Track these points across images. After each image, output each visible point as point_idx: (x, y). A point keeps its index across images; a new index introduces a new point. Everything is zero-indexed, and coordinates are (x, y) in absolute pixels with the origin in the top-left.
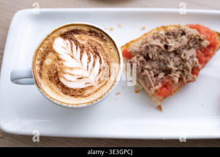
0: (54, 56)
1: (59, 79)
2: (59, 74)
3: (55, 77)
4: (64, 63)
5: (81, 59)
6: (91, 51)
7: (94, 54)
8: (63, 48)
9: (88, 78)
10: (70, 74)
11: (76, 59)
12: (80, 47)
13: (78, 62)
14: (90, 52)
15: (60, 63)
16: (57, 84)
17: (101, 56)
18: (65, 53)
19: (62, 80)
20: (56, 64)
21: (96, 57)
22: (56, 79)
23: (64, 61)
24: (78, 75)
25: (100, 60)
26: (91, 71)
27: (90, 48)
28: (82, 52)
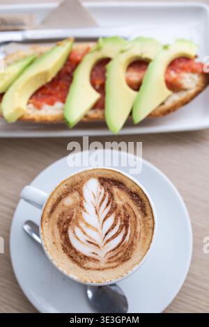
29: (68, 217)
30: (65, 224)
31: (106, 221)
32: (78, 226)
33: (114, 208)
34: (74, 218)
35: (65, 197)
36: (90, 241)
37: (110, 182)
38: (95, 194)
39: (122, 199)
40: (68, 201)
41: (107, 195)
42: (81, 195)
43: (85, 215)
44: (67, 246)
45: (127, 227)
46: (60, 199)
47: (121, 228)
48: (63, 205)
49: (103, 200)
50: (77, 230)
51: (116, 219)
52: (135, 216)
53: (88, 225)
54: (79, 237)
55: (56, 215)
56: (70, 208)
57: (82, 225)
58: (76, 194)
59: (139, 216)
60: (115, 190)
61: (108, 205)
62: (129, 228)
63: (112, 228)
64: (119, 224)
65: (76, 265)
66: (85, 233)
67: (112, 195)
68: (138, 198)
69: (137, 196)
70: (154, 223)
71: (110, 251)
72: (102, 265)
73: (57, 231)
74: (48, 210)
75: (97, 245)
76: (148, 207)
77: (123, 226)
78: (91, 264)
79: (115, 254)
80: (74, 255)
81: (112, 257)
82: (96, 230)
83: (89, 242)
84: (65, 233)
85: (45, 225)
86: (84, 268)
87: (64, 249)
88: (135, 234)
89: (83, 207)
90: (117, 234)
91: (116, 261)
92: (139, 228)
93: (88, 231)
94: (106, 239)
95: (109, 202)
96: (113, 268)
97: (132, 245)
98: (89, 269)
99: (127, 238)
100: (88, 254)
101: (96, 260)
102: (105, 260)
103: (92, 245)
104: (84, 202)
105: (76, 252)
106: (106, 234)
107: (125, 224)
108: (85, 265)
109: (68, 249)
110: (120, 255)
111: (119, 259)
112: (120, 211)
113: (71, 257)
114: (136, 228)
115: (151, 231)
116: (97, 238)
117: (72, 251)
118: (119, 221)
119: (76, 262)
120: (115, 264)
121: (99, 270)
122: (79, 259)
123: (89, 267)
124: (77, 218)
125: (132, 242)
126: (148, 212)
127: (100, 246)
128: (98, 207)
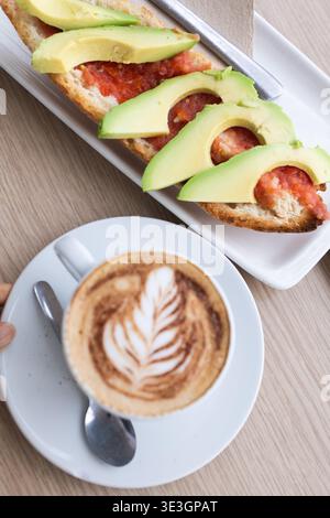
29: (113, 306)
30: (106, 313)
31: (164, 333)
33: (180, 321)
34: (121, 310)
35: (120, 276)
36: (130, 350)
37: (189, 283)
38: (163, 290)
39: (196, 312)
40: (122, 284)
41: (179, 299)
42: (143, 282)
43: (137, 314)
45: (187, 353)
46: (111, 276)
47: (179, 351)
48: (113, 287)
49: (170, 303)
50: (119, 329)
51: (177, 337)
53: (135, 328)
54: (117, 339)
55: (98, 296)
56: (121, 295)
57: (128, 325)
58: (136, 279)
59: (210, 346)
60: (192, 297)
61: (173, 313)
62: (190, 356)
63: (168, 346)
64: (179, 344)
65: (97, 375)
66: (127, 337)
67: (184, 302)
68: (218, 321)
69: (218, 317)
70: (224, 364)
71: (152, 376)
72: (134, 390)
73: (90, 317)
74: (90, 283)
75: (137, 361)
76: (225, 340)
77: (183, 350)
78: (119, 383)
79: (157, 383)
80: (100, 361)
81: (151, 386)
82: (144, 339)
83: (128, 352)
84: (100, 325)
85: (78, 303)
86: (108, 384)
87: (91, 348)
88: (194, 367)
89: (139, 301)
90: (170, 358)
91: (150, 392)
92: (203, 362)
93: (134, 337)
94: (152, 358)
95: (177, 309)
96: (146, 400)
97: (183, 380)
98: (112, 387)
99: (182, 369)
100: (120, 368)
101: (127, 380)
102: (141, 385)
103: (130, 358)
104: (143, 294)
105: (105, 358)
106: (157, 351)
107: (187, 350)
108: (111, 381)
109: (96, 349)
110: (162, 387)
111: (160, 392)
112: (187, 328)
114: (198, 360)
115: (216, 371)
116: (142, 351)
117: (100, 355)
118: (180, 341)
119: (100, 370)
120: (150, 396)
121: (127, 394)
122: (104, 369)
123: (115, 385)
124: (125, 312)
125: (186, 377)
126: (223, 346)
127: (141, 363)
128: (159, 309)
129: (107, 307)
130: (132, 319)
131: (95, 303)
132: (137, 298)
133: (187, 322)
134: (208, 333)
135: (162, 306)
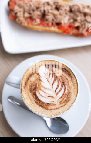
0: (37, 77)
1: (35, 92)
2: (37, 89)
3: (33, 90)
4: (42, 83)
5: (53, 84)
6: (61, 81)
7: (62, 84)
8: (44, 74)
9: (54, 98)
10: (43, 91)
11: (50, 83)
12: (55, 77)
13: (50, 85)
14: (59, 82)
15: (39, 82)
16: (34, 95)
17: (66, 87)
18: (45, 77)
19: (37, 94)
20: (37, 82)
21: (62, 87)
22: (34, 91)
23: (42, 82)
24: (48, 94)
25: (65, 89)
26: (57, 94)
27: (61, 79)
28: (55, 80)
29: (35, 86)
30: (34, 90)
31: (54, 84)
32: (40, 90)
34: (37, 86)
35: (31, 77)
40: (33, 79)
42: (38, 74)
43: (43, 84)
44: (38, 101)
45: (65, 85)
46: (28, 79)
47: (62, 86)
48: (30, 81)
49: (50, 75)
50: (41, 92)
51: (58, 82)
52: (67, 79)
53: (45, 88)
54: (42, 95)
55: (28, 86)
56: (35, 82)
57: (42, 89)
58: (36, 75)
59: (69, 79)
61: (52, 77)
62: (66, 85)
63: (58, 87)
64: (60, 84)
65: (44, 109)
66: (45, 92)
69: (65, 69)
70: (77, 81)
71: (60, 98)
72: (57, 106)
73: (30, 94)
74: (23, 85)
75: (52, 97)
76: (72, 74)
77: (62, 85)
78: (52, 107)
79: (62, 99)
80: (42, 105)
81: (61, 101)
82: (50, 90)
83: (48, 96)
85: (24, 93)
86: (49, 110)
87: (37, 103)
88: (69, 87)
89: (41, 80)
90: (61, 89)
91: (63, 103)
92: (70, 84)
93: (46, 91)
94: (56, 93)
95: (53, 75)
96: (63, 106)
97: (69, 93)
98: (51, 110)
99: (66, 90)
100: (49, 102)
101: (54, 104)
102: (58, 103)
103: (50, 97)
104: (40, 77)
105: (43, 103)
106: (56, 91)
108: (49, 108)
109: (38, 102)
110: (65, 99)
111: (65, 101)
112: (59, 78)
113: (41, 106)
114: (69, 85)
115: (76, 84)
116: (52, 93)
117: (41, 103)
118: (60, 83)
119: (44, 108)
120: (64, 104)
121: (56, 109)
122: (45, 106)
123: (51, 109)
124: (39, 86)
125: (69, 92)
126: (73, 76)
127: (54, 97)
128: (48, 78)
129: (33, 88)
130: (42, 86)
131: (29, 89)
132: (40, 80)
133: (58, 77)
134: (66, 76)
135: (48, 77)
